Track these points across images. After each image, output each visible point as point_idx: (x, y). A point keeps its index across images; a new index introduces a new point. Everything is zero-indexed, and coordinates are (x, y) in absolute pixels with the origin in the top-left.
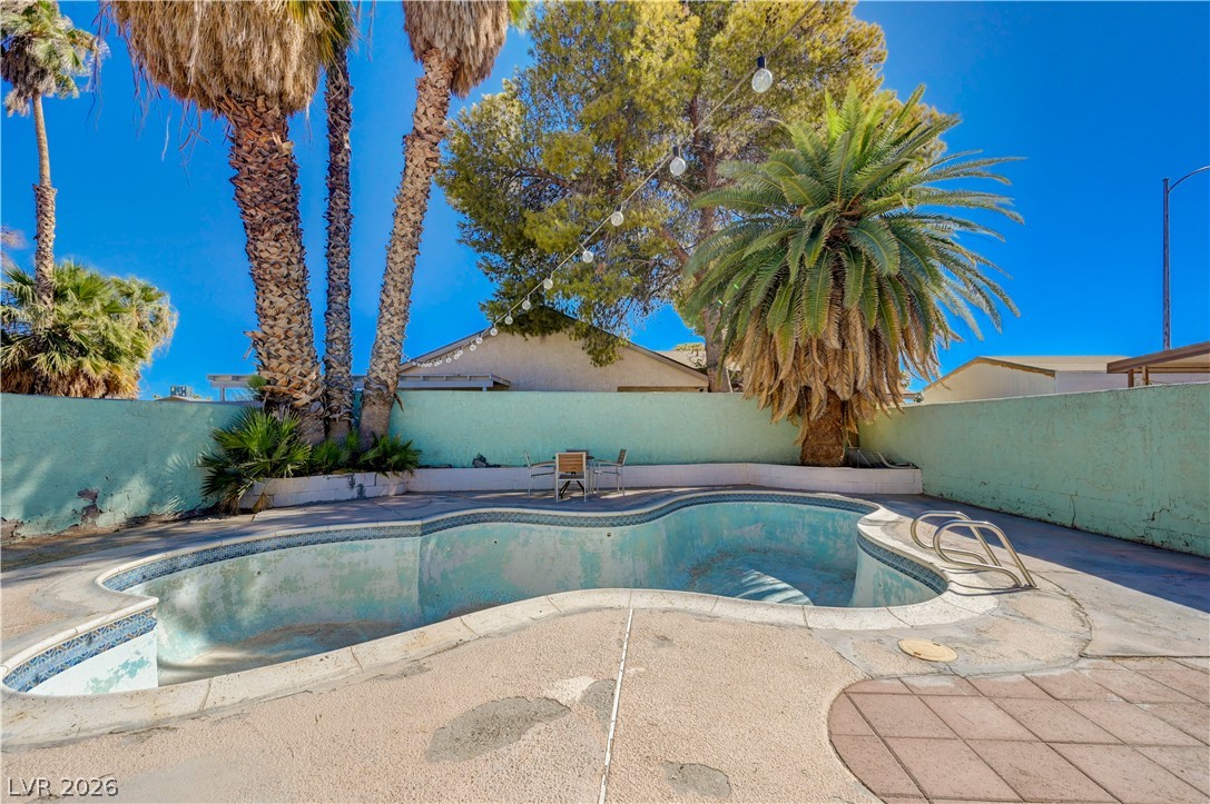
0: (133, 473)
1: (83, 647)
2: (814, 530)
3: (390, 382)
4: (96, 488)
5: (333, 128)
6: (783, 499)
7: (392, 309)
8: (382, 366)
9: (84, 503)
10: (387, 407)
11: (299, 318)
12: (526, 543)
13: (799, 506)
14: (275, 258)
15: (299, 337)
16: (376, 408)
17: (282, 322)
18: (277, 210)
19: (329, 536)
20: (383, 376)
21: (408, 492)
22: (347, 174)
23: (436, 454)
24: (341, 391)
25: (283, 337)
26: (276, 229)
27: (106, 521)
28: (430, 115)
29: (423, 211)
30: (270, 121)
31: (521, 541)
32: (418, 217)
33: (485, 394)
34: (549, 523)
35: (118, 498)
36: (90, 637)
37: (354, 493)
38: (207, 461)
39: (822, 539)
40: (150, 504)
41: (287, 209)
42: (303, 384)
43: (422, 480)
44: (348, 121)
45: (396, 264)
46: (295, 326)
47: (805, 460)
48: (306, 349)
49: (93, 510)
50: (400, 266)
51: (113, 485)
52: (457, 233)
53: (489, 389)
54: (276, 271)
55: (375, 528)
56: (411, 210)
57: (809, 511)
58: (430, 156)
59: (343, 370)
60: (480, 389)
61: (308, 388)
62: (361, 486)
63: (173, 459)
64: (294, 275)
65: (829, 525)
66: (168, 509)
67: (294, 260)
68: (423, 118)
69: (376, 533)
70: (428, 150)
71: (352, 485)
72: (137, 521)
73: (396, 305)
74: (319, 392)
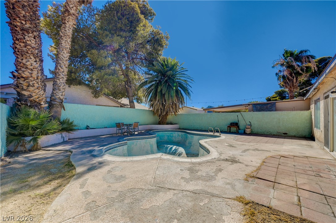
2: (168, 136)
6: (163, 131)
7: (63, 73)
8: (61, 94)
12: (136, 145)
13: (165, 132)
19: (110, 148)
25: (36, 78)
31: (135, 145)
34: (142, 139)
37: (62, 140)
39: (170, 138)
45: (64, 57)
47: (159, 123)
54: (33, 51)
55: (118, 144)
57: (167, 133)
62: (64, 137)
65: (171, 135)
69: (118, 145)
71: (62, 137)
73: (65, 72)
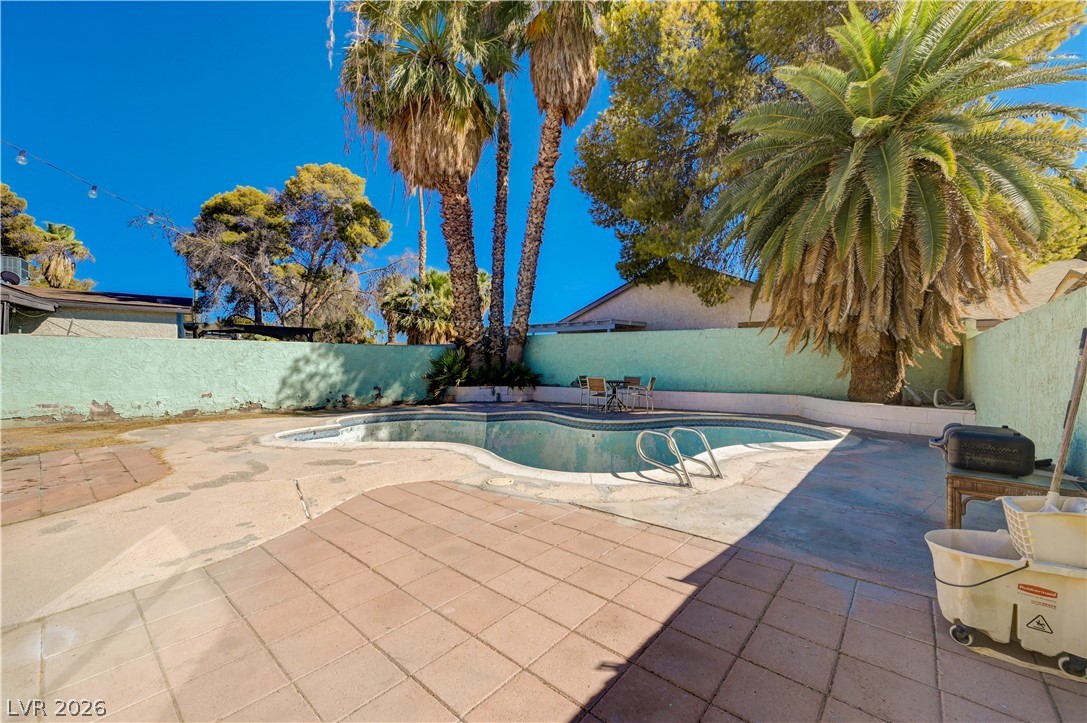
0: (396, 380)
1: (312, 435)
3: (521, 330)
4: (380, 386)
5: (499, 173)
8: (516, 320)
9: (376, 392)
10: (520, 346)
11: (470, 296)
14: (458, 264)
15: (470, 307)
16: (513, 347)
17: (462, 300)
18: (459, 237)
20: (517, 326)
21: (532, 401)
22: (505, 202)
23: (553, 376)
24: (495, 337)
25: (462, 308)
26: (459, 247)
27: (384, 401)
28: (546, 149)
29: (543, 215)
30: (455, 187)
32: (541, 219)
33: (608, 335)
35: (389, 392)
36: (315, 433)
37: (495, 398)
38: (429, 376)
40: (403, 395)
41: (464, 235)
42: (471, 334)
43: (541, 393)
44: (507, 168)
46: (469, 301)
48: (473, 313)
49: (379, 396)
50: (527, 255)
51: (387, 386)
52: (590, 218)
53: (612, 331)
54: (459, 271)
56: (535, 216)
58: (546, 176)
59: (497, 324)
60: (606, 331)
61: (474, 336)
62: (499, 394)
63: (413, 375)
64: (468, 272)
66: (411, 398)
67: (468, 263)
68: (543, 153)
70: (545, 173)
71: (493, 393)
72: (397, 403)
74: (481, 338)
